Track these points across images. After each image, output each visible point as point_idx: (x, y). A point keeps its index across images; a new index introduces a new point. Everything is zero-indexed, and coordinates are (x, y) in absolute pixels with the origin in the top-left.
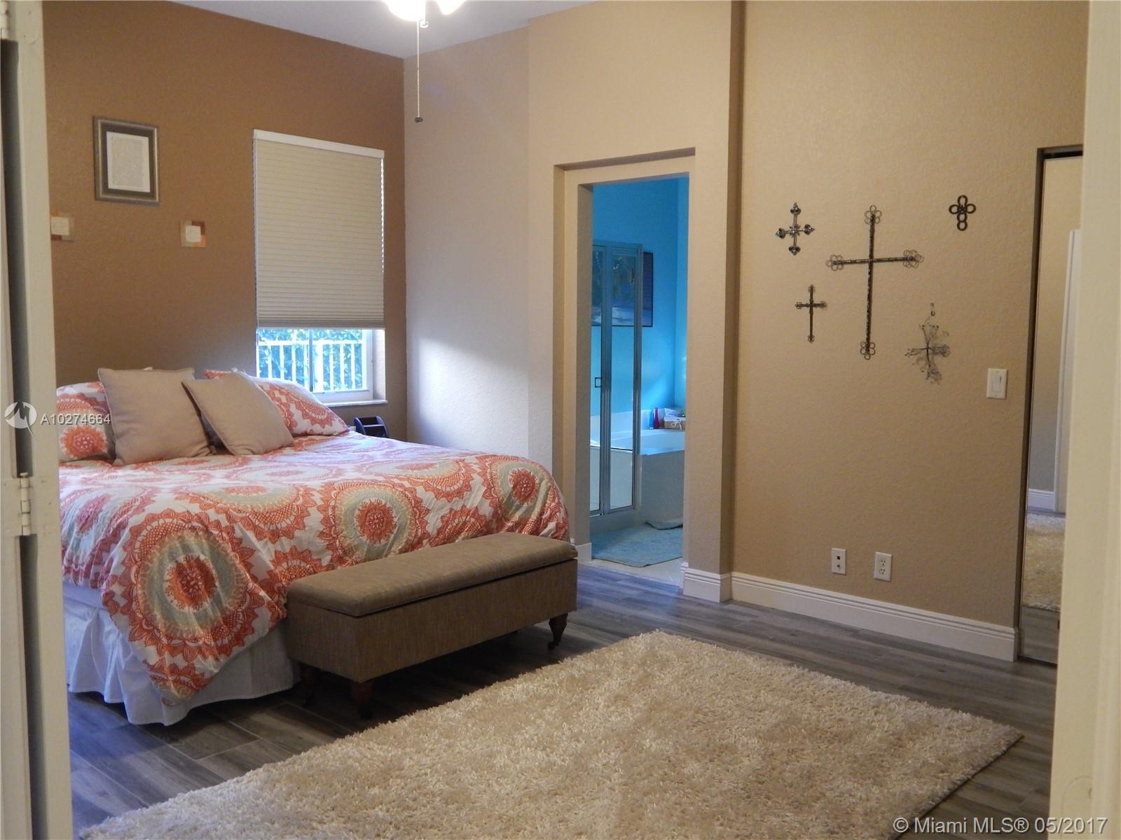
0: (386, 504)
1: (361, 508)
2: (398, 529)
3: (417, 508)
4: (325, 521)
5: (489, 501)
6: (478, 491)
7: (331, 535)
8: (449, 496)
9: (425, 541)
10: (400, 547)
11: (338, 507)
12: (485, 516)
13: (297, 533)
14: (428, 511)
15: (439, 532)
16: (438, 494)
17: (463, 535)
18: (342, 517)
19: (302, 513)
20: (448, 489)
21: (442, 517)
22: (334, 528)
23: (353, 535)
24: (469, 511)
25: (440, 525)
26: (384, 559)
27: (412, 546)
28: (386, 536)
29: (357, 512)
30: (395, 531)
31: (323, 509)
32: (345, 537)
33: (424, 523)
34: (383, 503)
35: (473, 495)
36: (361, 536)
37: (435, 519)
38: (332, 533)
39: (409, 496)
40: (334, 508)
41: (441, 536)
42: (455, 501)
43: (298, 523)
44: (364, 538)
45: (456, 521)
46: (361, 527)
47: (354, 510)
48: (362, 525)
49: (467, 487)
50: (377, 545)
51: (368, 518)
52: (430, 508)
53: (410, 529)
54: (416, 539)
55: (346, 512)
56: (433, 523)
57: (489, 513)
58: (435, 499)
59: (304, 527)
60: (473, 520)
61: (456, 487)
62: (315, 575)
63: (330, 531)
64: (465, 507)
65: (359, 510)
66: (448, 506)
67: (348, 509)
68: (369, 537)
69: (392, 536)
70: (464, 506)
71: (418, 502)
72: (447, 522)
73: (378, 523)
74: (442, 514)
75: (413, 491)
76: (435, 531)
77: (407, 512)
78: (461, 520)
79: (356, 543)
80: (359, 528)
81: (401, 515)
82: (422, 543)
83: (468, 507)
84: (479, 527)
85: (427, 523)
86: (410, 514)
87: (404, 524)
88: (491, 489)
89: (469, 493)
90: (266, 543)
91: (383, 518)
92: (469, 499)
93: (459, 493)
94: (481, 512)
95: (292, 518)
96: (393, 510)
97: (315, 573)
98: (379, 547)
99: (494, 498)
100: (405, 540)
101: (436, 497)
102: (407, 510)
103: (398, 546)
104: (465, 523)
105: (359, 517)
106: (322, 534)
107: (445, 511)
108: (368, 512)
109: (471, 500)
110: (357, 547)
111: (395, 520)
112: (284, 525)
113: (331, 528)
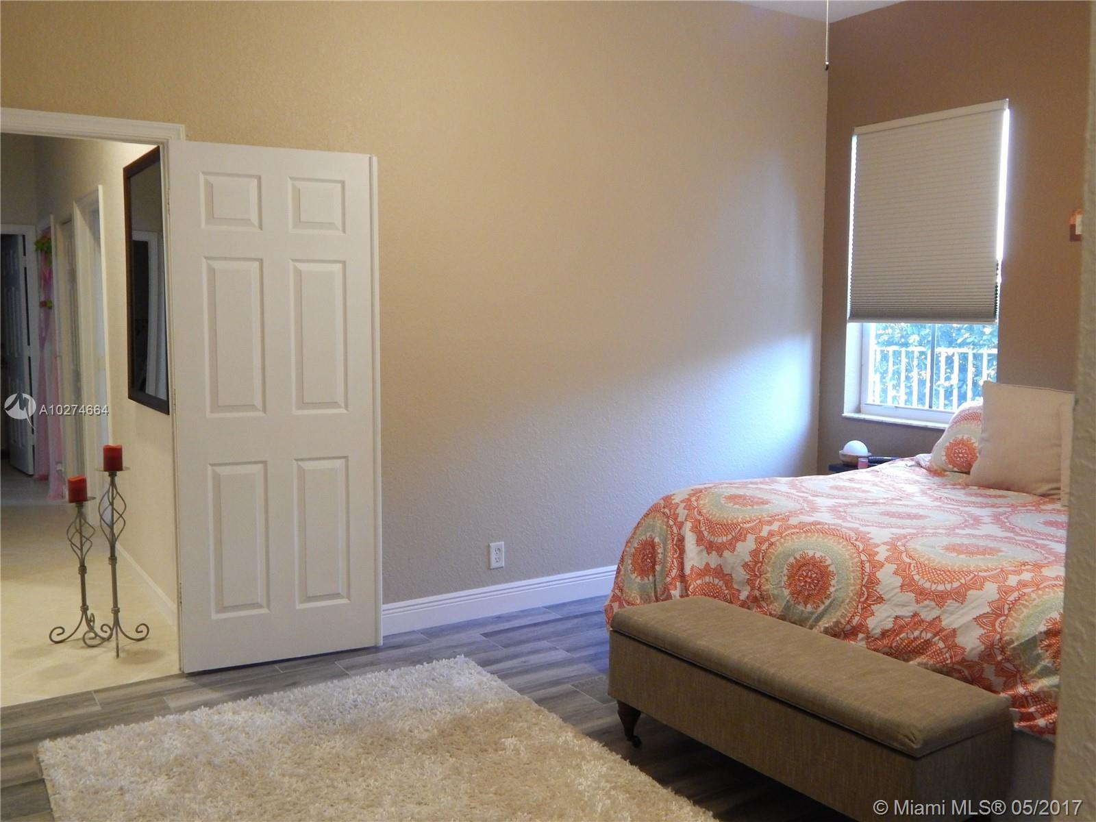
0: (829, 565)
1: (798, 558)
2: (831, 602)
3: (867, 587)
4: (755, 553)
5: (982, 631)
6: (974, 608)
7: (754, 571)
8: (922, 594)
9: (861, 636)
10: (827, 625)
11: (776, 546)
12: (963, 648)
13: (726, 553)
14: (880, 600)
15: (884, 634)
16: (908, 585)
17: (922, 659)
18: (773, 557)
19: (740, 537)
20: (927, 585)
21: (897, 617)
22: (760, 564)
23: (775, 583)
24: (942, 630)
25: (889, 625)
26: (805, 630)
27: (842, 633)
28: (814, 602)
29: (792, 560)
30: (827, 602)
31: (760, 541)
32: (767, 580)
33: (867, 610)
34: (827, 563)
35: (962, 612)
36: (785, 588)
37: (886, 615)
38: (756, 569)
39: (867, 570)
40: (772, 544)
41: (886, 641)
42: (927, 606)
43: (731, 544)
44: (786, 592)
45: (916, 633)
46: (789, 578)
47: (790, 556)
48: (791, 577)
49: (959, 596)
50: (801, 607)
51: (800, 572)
52: (885, 597)
53: (846, 610)
54: (848, 627)
55: (780, 554)
56: (880, 619)
57: (973, 649)
58: (899, 590)
59: (734, 550)
60: (941, 645)
61: (941, 588)
62: (730, 605)
63: (755, 565)
64: (940, 621)
65: (795, 558)
66: (913, 608)
67: (784, 552)
68: (792, 594)
69: (822, 607)
70: (938, 618)
71: (872, 582)
72: (902, 627)
73: (810, 583)
74: (899, 613)
75: (877, 566)
76: (878, 631)
77: (852, 588)
78: (924, 635)
79: (776, 592)
80: (786, 578)
81: (843, 587)
82: (857, 635)
83: (944, 623)
84: (949, 661)
85: (873, 614)
86: (854, 592)
87: (841, 600)
88: (999, 616)
89: (957, 604)
90: (702, 550)
91: (819, 581)
92: (952, 613)
93: (940, 598)
94: (960, 640)
95: (730, 537)
96: (835, 577)
97: (731, 602)
98: (802, 612)
99: (994, 630)
100: (835, 620)
101: (902, 586)
102: (854, 585)
103: (825, 623)
104: (928, 643)
105: (792, 565)
106: (746, 565)
107: (906, 612)
108: (805, 565)
109: (954, 617)
110: (776, 598)
111: (832, 589)
112: (720, 540)
113: (757, 563)
